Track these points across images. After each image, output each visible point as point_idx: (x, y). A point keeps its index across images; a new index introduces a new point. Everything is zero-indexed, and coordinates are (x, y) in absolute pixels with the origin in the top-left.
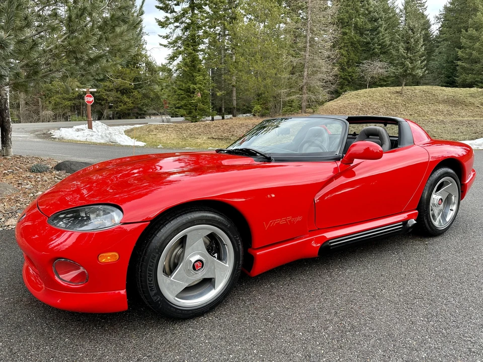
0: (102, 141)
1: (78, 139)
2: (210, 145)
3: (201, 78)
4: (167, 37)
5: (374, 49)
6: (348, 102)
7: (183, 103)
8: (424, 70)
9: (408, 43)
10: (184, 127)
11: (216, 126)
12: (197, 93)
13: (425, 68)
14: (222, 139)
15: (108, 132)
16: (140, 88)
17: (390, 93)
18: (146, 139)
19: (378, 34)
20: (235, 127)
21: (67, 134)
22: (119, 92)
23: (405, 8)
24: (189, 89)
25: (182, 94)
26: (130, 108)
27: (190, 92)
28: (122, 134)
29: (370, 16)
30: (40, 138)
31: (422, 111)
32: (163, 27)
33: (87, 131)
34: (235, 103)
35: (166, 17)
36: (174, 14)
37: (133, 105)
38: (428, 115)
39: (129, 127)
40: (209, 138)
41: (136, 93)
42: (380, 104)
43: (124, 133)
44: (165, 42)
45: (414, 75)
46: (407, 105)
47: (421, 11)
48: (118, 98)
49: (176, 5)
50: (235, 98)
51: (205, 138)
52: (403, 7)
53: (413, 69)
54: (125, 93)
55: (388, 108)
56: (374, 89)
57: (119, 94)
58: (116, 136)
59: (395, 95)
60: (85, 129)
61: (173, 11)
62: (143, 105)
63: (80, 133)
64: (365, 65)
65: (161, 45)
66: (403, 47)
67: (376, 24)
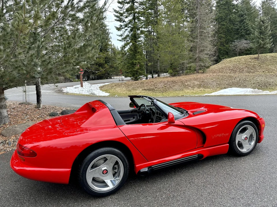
0: (88, 94)
1: (76, 93)
2: (143, 94)
3: (139, 57)
4: (121, 36)
5: (241, 33)
6: (225, 65)
7: (130, 71)
8: (271, 44)
9: (261, 29)
10: (130, 84)
11: (147, 83)
12: (137, 65)
13: (272, 43)
14: (150, 90)
15: (91, 88)
16: (108, 63)
17: (250, 59)
18: (110, 91)
19: (244, 23)
20: (157, 83)
21: (70, 90)
22: (97, 65)
23: (262, 6)
24: (133, 63)
25: (129, 66)
26: (103, 73)
27: (133, 65)
28: (98, 89)
29: (239, 14)
30: (56, 93)
31: (270, 69)
32: (119, 31)
33: (80, 88)
34: (159, 68)
35: (121, 25)
36: (125, 23)
37: (105, 72)
38: (274, 72)
39: (102, 85)
40: (143, 90)
41: (106, 65)
42: (244, 66)
43: (99, 89)
44: (120, 38)
45: (265, 48)
46: (261, 65)
47: (272, 7)
48: (97, 68)
49: (126, 18)
50: (159, 66)
51: (141, 90)
52: (261, 5)
53: (264, 44)
54: (101, 66)
55: (249, 68)
56: (241, 57)
57: (97, 67)
58: (95, 91)
59: (254, 60)
60: (79, 87)
61: (124, 21)
62: (110, 72)
63: (77, 90)
64: (236, 43)
65: (118, 40)
66: (257, 32)
67: (242, 18)
